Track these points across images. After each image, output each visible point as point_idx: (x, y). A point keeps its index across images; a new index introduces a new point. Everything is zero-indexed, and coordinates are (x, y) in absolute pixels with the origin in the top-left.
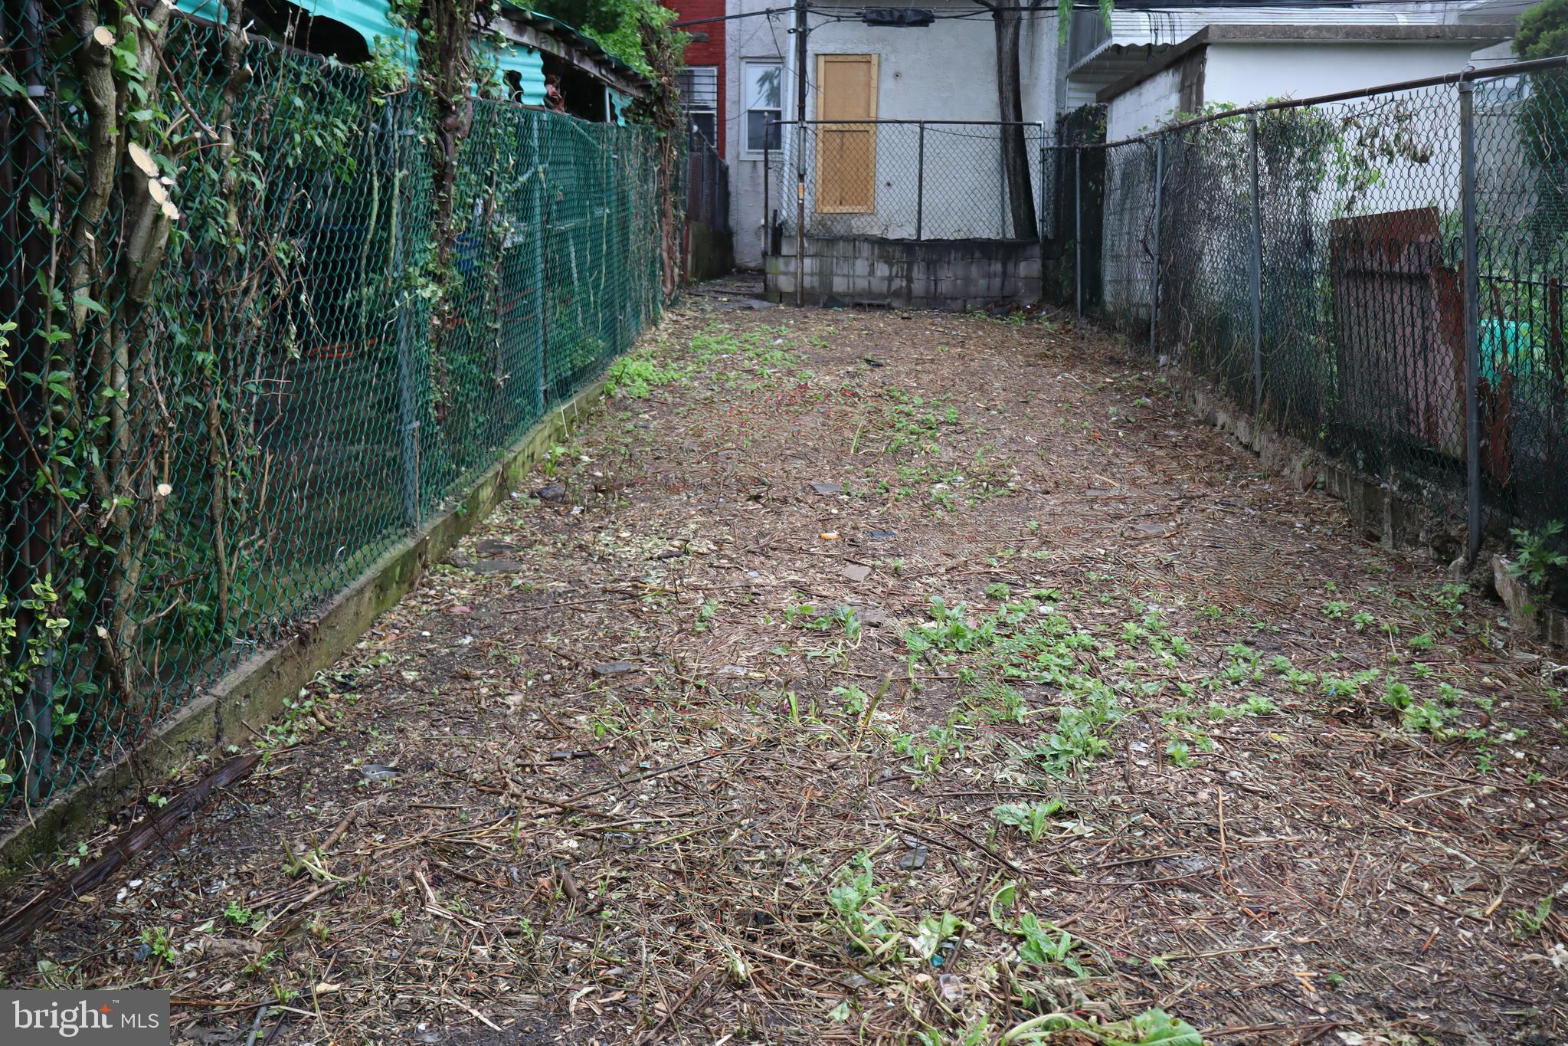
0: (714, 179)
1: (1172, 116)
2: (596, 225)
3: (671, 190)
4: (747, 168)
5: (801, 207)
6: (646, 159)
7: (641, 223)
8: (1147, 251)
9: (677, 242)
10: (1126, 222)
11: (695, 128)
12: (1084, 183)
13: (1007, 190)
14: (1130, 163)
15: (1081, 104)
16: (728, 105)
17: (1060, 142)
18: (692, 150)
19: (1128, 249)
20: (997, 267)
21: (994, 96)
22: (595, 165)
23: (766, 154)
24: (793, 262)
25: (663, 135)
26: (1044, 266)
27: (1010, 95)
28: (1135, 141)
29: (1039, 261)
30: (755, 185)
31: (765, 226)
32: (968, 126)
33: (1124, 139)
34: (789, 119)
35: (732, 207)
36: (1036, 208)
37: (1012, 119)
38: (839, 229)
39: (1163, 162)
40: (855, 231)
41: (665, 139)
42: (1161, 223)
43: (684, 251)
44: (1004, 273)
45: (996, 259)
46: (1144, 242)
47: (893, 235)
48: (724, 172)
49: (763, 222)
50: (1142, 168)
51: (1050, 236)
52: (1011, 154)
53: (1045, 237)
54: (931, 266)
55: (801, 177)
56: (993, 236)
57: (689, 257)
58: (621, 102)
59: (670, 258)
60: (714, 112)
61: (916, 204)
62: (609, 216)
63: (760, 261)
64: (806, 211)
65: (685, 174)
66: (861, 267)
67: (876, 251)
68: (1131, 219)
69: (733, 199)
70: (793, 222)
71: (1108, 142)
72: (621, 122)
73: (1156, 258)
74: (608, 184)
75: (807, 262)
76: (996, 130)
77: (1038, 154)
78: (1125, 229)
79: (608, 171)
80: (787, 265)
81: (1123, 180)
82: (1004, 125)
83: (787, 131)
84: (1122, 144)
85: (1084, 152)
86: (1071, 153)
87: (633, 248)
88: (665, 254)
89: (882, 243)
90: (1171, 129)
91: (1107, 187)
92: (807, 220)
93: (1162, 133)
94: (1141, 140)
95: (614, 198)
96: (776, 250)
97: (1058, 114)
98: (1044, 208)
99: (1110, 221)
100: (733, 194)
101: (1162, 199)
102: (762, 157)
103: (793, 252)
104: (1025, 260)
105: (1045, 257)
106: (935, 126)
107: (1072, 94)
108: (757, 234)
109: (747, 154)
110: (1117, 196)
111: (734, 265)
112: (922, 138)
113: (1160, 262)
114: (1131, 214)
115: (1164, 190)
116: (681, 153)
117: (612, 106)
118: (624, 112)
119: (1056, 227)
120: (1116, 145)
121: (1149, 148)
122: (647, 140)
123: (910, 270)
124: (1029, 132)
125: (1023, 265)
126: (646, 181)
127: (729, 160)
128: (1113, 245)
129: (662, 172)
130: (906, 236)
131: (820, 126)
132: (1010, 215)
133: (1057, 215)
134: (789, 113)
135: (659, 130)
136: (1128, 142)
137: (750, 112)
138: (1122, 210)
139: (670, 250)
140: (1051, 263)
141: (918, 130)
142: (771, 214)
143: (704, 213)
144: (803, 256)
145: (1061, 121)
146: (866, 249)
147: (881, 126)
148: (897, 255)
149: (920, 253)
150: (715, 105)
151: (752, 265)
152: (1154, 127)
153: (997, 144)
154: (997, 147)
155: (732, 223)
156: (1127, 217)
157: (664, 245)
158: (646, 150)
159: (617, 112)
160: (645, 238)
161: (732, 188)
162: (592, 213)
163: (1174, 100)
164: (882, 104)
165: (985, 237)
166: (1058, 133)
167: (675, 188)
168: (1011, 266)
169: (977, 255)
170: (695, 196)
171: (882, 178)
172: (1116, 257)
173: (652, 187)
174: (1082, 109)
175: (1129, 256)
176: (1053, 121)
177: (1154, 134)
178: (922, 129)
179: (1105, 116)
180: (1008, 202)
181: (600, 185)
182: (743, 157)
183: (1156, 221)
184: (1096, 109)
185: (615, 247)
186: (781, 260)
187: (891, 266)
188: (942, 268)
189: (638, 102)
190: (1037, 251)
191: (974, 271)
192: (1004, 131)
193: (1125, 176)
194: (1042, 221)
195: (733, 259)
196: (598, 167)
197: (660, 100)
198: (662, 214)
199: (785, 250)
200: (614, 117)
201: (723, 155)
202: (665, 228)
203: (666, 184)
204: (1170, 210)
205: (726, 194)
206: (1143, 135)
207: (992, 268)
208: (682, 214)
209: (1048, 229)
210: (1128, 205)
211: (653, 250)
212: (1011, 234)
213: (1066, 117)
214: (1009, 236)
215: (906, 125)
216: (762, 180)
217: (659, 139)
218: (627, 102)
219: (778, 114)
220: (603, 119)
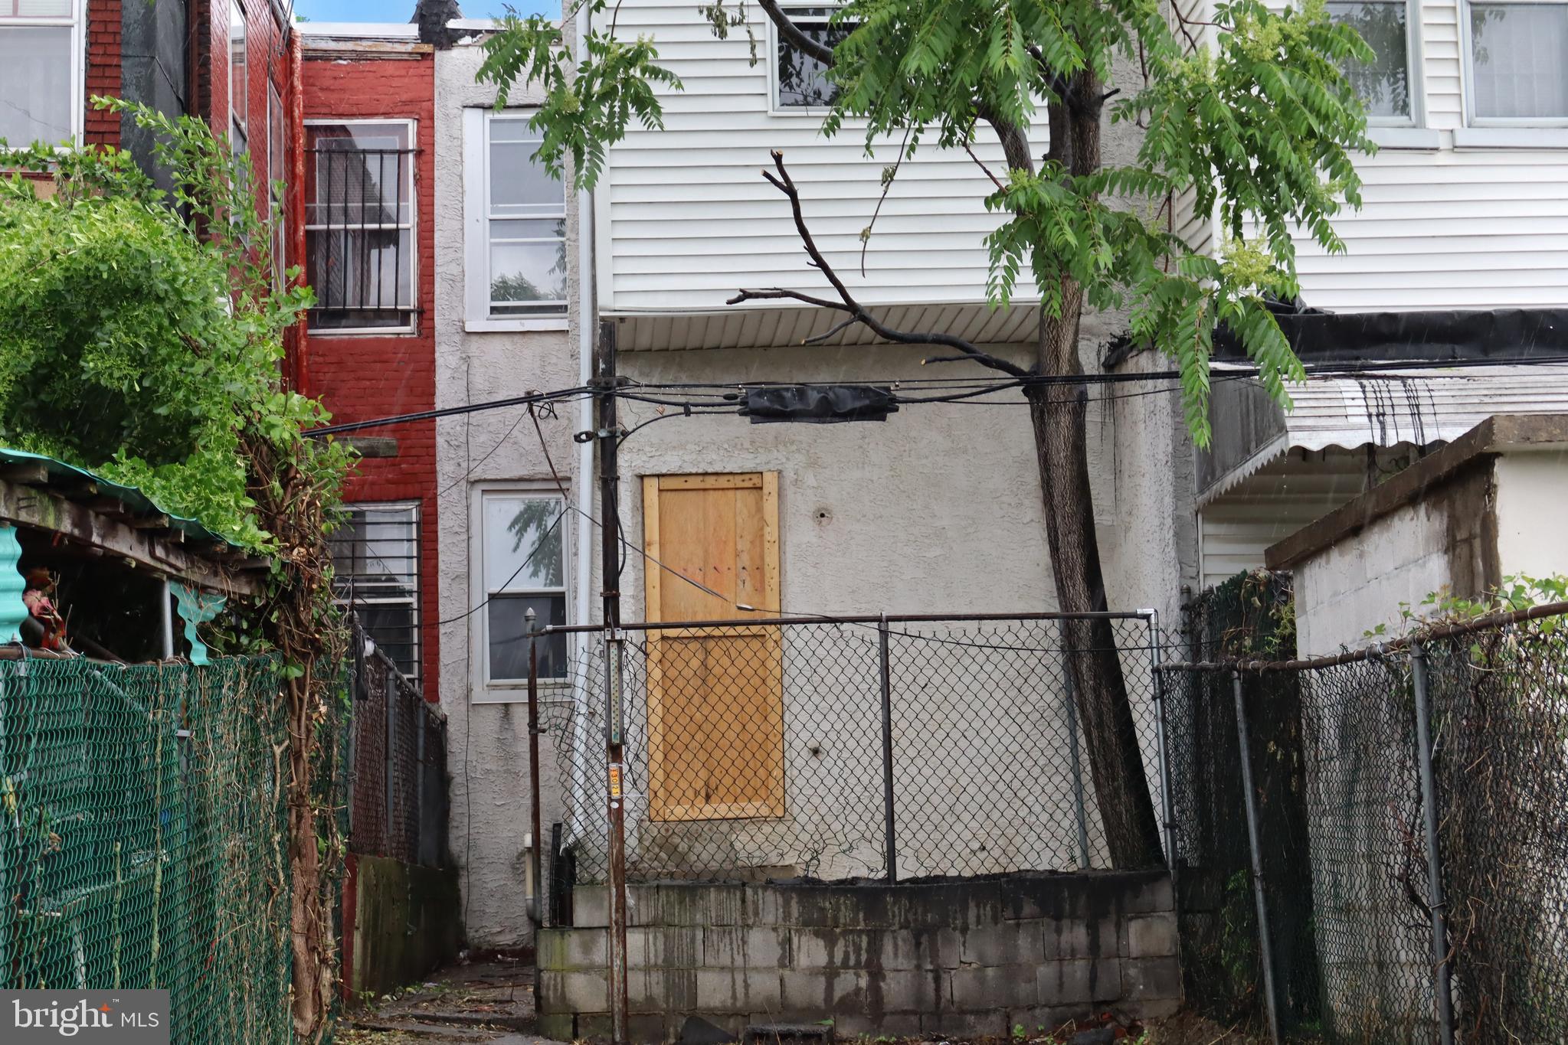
0: (414, 751)
1: (1437, 605)
2: (138, 896)
3: (315, 790)
4: (489, 722)
5: (617, 817)
6: (255, 730)
7: (243, 877)
8: (1415, 899)
9: (330, 905)
10: (1361, 832)
11: (370, 647)
12: (1257, 747)
13: (1085, 758)
14: (1353, 702)
15: (1236, 569)
16: (443, 583)
17: (1195, 651)
18: (362, 696)
19: (1372, 891)
20: (1077, 935)
21: (1041, 552)
22: (136, 761)
23: (532, 690)
24: (602, 940)
25: (295, 673)
26: (1183, 928)
27: (1076, 556)
28: (1360, 657)
29: (1172, 919)
30: (509, 757)
31: (536, 848)
32: (988, 626)
33: (1333, 650)
34: (583, 622)
35: (456, 810)
36: (1155, 799)
37: (1083, 606)
38: (706, 855)
39: (1428, 700)
40: (743, 860)
41: (301, 682)
42: (1438, 838)
43: (343, 926)
44: (1094, 947)
45: (1073, 917)
46: (1405, 878)
47: (833, 869)
48: (437, 731)
49: (528, 840)
50: (1384, 716)
51: (1193, 861)
52: (1089, 682)
53: (1180, 863)
54: (924, 937)
55: (615, 752)
56: (1061, 864)
57: (357, 939)
58: (195, 611)
59: (312, 950)
60: (413, 600)
61: (879, 800)
62: (167, 870)
63: (525, 930)
64: (629, 824)
65: (345, 754)
66: (762, 945)
67: (795, 910)
68: (1370, 827)
69: (457, 792)
70: (599, 845)
71: (1302, 657)
72: (199, 656)
73: (1438, 916)
74: (167, 797)
75: (635, 940)
76: (1054, 630)
77: (1147, 679)
78: (1361, 848)
79: (167, 768)
80: (587, 949)
81: (1343, 739)
82: (1069, 621)
83: (580, 645)
84: (1333, 662)
85: (1251, 680)
86: (1223, 677)
87: (223, 935)
88: (299, 943)
89: (809, 888)
90: (1437, 635)
91: (1309, 754)
92: (632, 841)
93: (1420, 642)
94: (1374, 657)
95: (180, 826)
96: (562, 916)
97: (1186, 591)
98: (1173, 794)
99: (1323, 827)
100: (458, 780)
101: (1435, 785)
102: (523, 696)
103: (600, 918)
104: (1139, 915)
105: (1184, 910)
106: (913, 627)
107: (1210, 548)
108: (516, 868)
109: (485, 689)
110: (1334, 773)
111: (463, 945)
112: (885, 652)
113: (1447, 924)
114: (1371, 815)
115: (1436, 765)
116: (338, 706)
117: (178, 623)
118: (205, 633)
119: (1204, 840)
120: (1320, 665)
121: (1395, 672)
122: (259, 689)
123: (875, 950)
124: (1123, 634)
125: (1134, 927)
126: (255, 778)
127: (448, 704)
128: (1336, 884)
129: (293, 755)
130: (863, 873)
131: (655, 634)
132: (1097, 816)
133: (1202, 812)
134: (584, 608)
135: (286, 662)
136: (1346, 659)
137: (493, 597)
138: (1349, 805)
139: (311, 931)
140: (1200, 922)
141: (875, 637)
142: (546, 825)
143: (390, 832)
144: (621, 928)
145: (1193, 606)
146: (770, 905)
147: (791, 632)
148: (845, 915)
149: (896, 911)
150: (412, 584)
151: (506, 939)
152: (1399, 630)
153: (1055, 661)
154: (1056, 669)
155: (456, 845)
156: (1360, 822)
157: (298, 920)
158: (257, 710)
159: (190, 634)
160: (252, 911)
161: (455, 767)
162: (127, 870)
163: (1436, 570)
164: (791, 575)
165: (1043, 866)
166: (1189, 631)
167: (322, 786)
168: (1108, 935)
169: (1028, 908)
170: (368, 801)
171: (799, 739)
172: (1346, 910)
173: (269, 790)
174: (1237, 582)
175: (1375, 908)
176: (1175, 602)
177: (1400, 644)
178: (885, 634)
179: (1289, 597)
180: (1091, 788)
181: (150, 802)
182: (479, 695)
183: (1428, 833)
184: (1269, 582)
185: (181, 940)
186: (574, 940)
187: (831, 945)
188: (949, 941)
189: (238, 606)
190: (1165, 894)
191: (1024, 944)
192: (1069, 634)
193: (1347, 732)
194: (1171, 826)
195: (461, 929)
196: (145, 764)
197: (288, 599)
198: (294, 850)
199: (583, 915)
200: (183, 647)
201: (433, 695)
202: (299, 881)
203: (301, 780)
204: (1455, 809)
205: (444, 781)
206: (1377, 642)
207: (1066, 937)
208: (340, 843)
209: (1185, 844)
210: (1360, 796)
211: (272, 935)
212: (1102, 860)
213: (1205, 596)
214: (1097, 864)
215: (845, 626)
216: (524, 747)
217: (285, 683)
218: (214, 607)
219: (557, 604)
220: (160, 654)
